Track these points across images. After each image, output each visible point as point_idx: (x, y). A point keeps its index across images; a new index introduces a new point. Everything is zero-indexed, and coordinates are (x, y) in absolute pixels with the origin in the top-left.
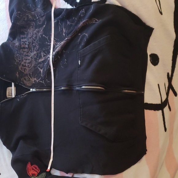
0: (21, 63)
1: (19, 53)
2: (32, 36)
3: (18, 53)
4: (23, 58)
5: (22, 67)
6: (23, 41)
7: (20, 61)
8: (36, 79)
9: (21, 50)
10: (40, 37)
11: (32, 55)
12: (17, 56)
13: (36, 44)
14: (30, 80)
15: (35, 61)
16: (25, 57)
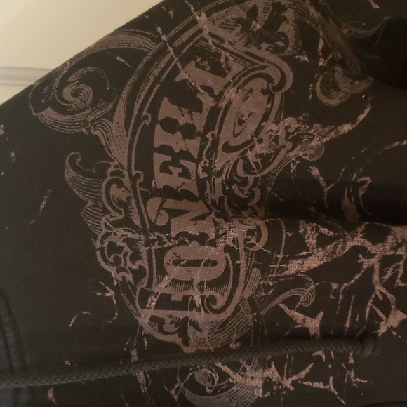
0: (150, 284)
1: (137, 222)
2: (249, 144)
3: (126, 223)
4: (161, 254)
5: (161, 313)
6: (165, 149)
7: (139, 274)
8: (273, 373)
9: (154, 202)
10: (293, 167)
11: (232, 234)
12: (112, 245)
13: (252, 195)
14: (230, 385)
15: (256, 271)
16: (182, 247)
